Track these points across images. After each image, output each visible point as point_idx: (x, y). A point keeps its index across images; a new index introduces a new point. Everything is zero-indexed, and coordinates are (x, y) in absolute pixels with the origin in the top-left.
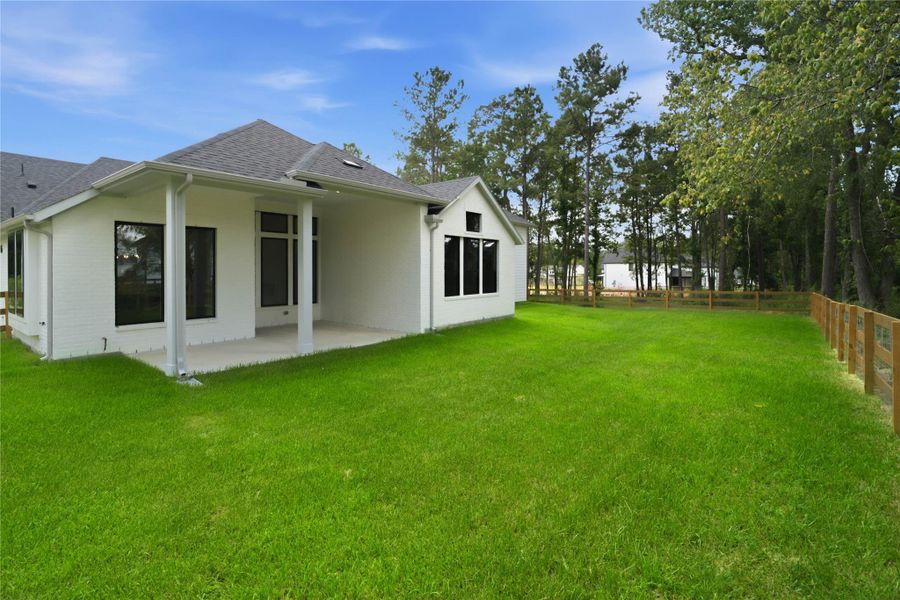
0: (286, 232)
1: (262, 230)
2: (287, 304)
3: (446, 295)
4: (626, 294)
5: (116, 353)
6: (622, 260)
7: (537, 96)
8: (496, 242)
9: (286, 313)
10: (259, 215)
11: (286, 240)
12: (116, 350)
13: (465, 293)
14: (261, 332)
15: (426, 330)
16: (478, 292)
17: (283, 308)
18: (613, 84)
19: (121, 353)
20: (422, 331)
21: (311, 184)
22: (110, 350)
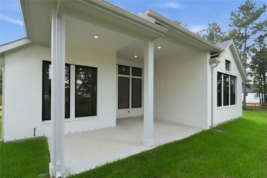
0: (129, 75)
1: (119, 74)
2: (129, 108)
3: (217, 106)
4: (253, 105)
5: (42, 137)
6: (252, 91)
7: (218, 26)
8: (236, 77)
9: (129, 112)
10: (118, 66)
11: (129, 78)
12: (43, 135)
13: (224, 105)
16: (228, 105)
17: (127, 110)
18: (258, 15)
19: (45, 137)
20: (208, 128)
22: (37, 135)
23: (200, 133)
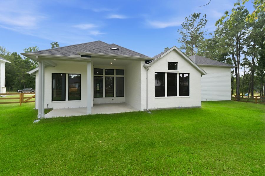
2: (113, 97)
3: (155, 96)
8: (189, 74)
9: (113, 100)
12: (51, 108)
13: (168, 96)
14: (94, 105)
15: (144, 110)
16: (176, 96)
20: (142, 110)
21: (82, 56)
22: (49, 108)
23: (130, 112)
